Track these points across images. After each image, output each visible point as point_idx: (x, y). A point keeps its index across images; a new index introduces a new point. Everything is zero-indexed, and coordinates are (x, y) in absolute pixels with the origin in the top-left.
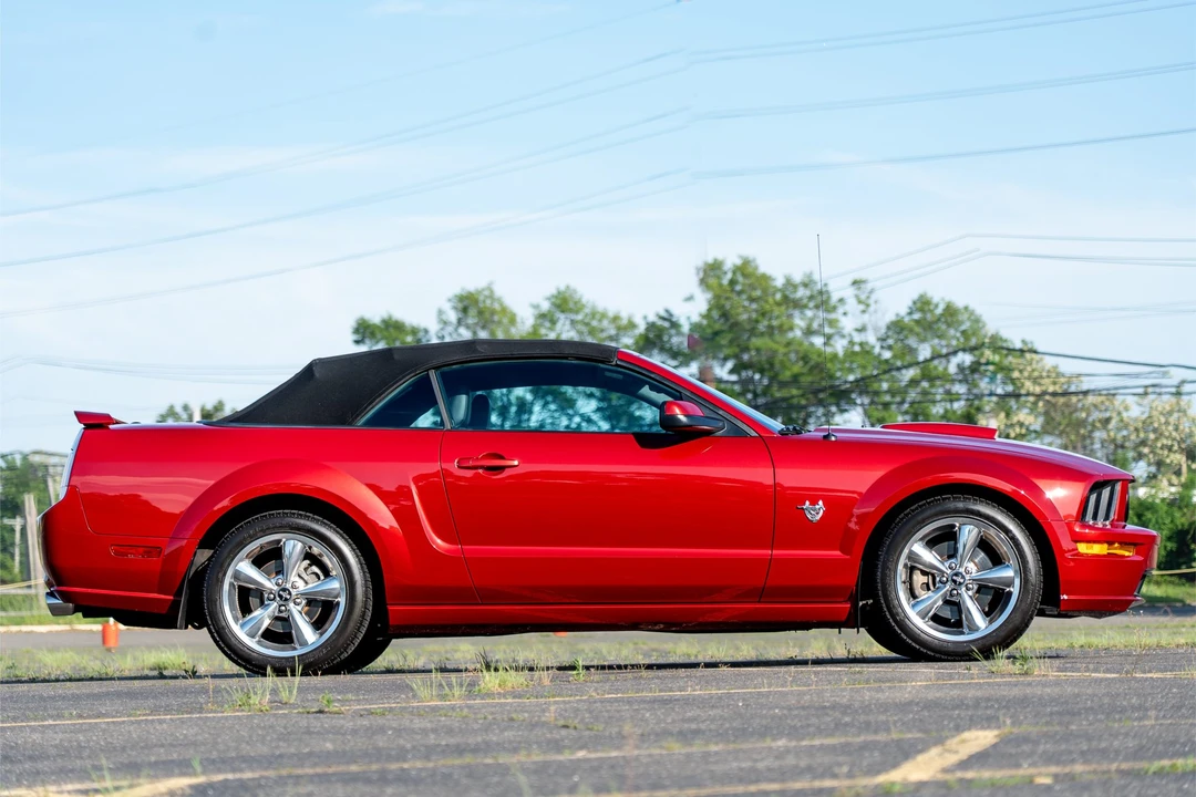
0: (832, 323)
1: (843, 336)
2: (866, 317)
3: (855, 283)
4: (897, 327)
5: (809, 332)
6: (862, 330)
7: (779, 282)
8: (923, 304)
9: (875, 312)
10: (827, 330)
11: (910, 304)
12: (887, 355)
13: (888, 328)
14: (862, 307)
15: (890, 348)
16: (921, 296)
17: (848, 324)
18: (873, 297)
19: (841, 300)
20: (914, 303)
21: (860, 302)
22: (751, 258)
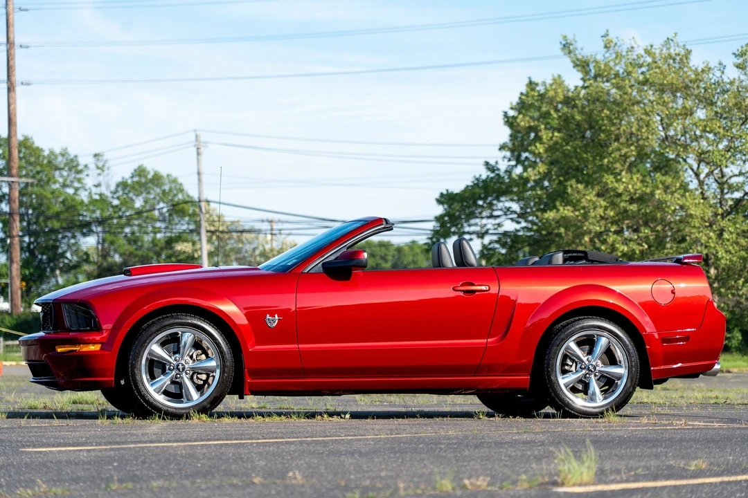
0: (79, 180)
1: (86, 190)
2: (101, 178)
3: (96, 155)
4: (123, 185)
5: (64, 185)
6: (98, 186)
7: (46, 153)
8: (140, 172)
9: (107, 175)
10: (76, 184)
11: (132, 171)
12: (116, 202)
13: (118, 186)
14: (99, 171)
15: (118, 198)
16: (140, 167)
17: (89, 182)
18: (107, 165)
19: (86, 166)
20: (135, 171)
21: (98, 168)
22: (30, 137)
